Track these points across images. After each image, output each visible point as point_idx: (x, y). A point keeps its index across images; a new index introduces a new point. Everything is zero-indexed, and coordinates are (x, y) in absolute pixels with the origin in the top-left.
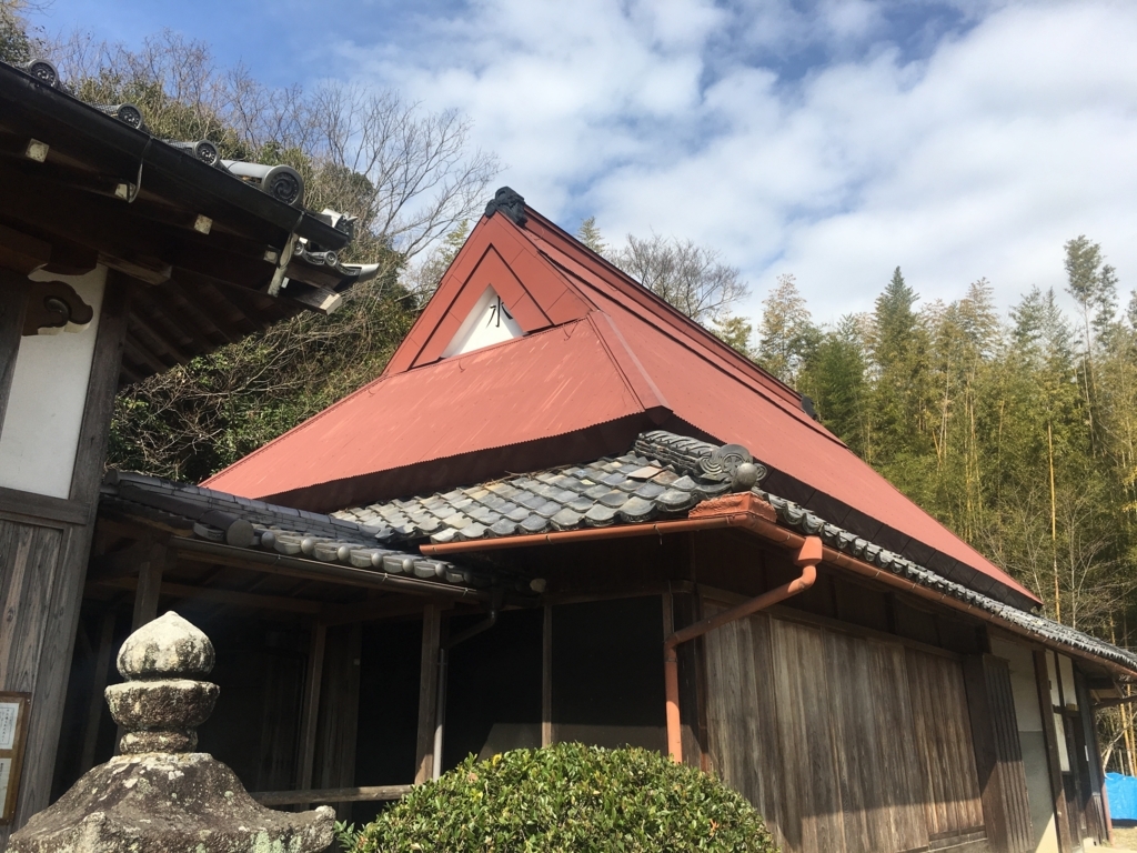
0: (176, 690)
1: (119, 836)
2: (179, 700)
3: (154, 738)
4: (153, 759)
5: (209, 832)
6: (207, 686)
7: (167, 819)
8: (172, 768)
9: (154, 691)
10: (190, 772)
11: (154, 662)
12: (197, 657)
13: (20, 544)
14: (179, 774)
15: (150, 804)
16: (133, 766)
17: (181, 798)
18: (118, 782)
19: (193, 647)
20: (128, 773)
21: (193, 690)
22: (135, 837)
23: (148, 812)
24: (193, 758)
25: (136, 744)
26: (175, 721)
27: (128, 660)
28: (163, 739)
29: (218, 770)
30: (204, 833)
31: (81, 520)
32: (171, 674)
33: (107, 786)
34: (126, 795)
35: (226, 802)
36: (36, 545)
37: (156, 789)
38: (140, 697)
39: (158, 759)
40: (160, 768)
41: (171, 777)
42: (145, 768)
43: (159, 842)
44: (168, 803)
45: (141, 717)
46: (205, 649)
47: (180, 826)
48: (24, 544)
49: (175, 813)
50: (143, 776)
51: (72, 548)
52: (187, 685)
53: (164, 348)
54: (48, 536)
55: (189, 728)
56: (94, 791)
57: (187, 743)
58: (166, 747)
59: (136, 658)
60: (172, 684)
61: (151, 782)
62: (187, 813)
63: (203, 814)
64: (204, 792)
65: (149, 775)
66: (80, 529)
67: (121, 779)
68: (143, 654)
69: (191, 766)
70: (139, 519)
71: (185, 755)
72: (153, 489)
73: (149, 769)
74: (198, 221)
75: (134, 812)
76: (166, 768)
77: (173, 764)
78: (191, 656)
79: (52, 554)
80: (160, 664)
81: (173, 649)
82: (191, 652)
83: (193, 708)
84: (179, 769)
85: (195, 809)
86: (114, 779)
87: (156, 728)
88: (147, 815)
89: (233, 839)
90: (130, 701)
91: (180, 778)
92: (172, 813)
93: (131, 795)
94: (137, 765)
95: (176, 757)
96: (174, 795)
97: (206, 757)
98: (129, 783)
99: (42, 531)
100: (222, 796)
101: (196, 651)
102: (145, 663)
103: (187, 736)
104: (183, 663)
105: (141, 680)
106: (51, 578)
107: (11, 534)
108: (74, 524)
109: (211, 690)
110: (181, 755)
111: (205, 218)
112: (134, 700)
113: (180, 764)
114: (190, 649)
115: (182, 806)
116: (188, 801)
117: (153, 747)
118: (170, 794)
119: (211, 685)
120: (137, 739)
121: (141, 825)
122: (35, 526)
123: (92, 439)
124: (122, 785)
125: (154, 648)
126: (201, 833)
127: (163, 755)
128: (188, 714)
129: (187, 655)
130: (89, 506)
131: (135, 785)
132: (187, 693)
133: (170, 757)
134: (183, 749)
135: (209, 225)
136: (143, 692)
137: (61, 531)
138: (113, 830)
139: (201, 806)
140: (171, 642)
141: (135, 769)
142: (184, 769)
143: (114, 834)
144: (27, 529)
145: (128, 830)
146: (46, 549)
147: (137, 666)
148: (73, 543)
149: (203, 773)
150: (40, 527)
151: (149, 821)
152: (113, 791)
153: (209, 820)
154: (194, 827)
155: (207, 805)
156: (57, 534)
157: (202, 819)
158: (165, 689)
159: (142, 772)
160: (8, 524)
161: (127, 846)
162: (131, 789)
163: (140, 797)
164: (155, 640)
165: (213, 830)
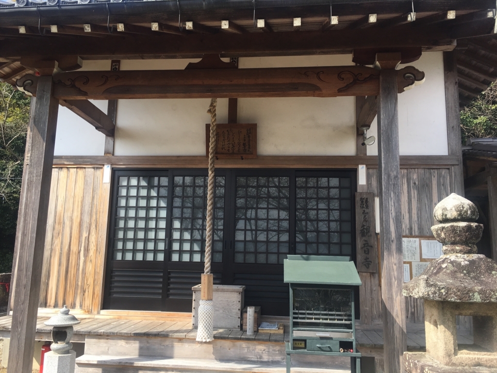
0: (458, 227)
1: (435, 285)
2: (460, 231)
3: (453, 247)
4: (454, 256)
5: (480, 288)
6: (474, 225)
7: (460, 281)
8: (463, 260)
9: (448, 227)
10: (472, 262)
11: (446, 215)
12: (466, 212)
13: (433, 177)
14: (467, 263)
15: (453, 274)
16: (446, 258)
17: (469, 273)
18: (440, 265)
19: (463, 208)
20: (443, 262)
21: (466, 226)
22: (443, 287)
23: (452, 277)
24: (475, 256)
25: (447, 250)
26: (461, 240)
27: (436, 215)
28: (457, 248)
29: (487, 262)
30: (478, 288)
31: (457, 163)
32: (455, 220)
33: (436, 267)
34: (442, 270)
35: (493, 276)
36: (439, 176)
37: (455, 268)
38: (443, 230)
39: (457, 256)
40: (457, 260)
41: (463, 264)
42: (450, 260)
43: (455, 290)
44: (462, 275)
45: (445, 238)
46: (470, 208)
47: (466, 284)
48: (434, 177)
49: (465, 279)
50: (449, 263)
51: (455, 175)
52: (463, 224)
53: (483, 77)
54: (444, 172)
55: (471, 243)
56: (432, 269)
57: (470, 249)
58: (460, 251)
59: (439, 214)
60: (455, 224)
61: (453, 266)
62: (472, 279)
63: (480, 280)
64: (480, 271)
65: (452, 262)
66: (456, 167)
67: (441, 264)
68: (441, 212)
69: (473, 260)
70: (482, 158)
71: (470, 255)
72: (489, 143)
73: (452, 260)
74: (448, 14)
75: (445, 277)
76: (460, 260)
77: (464, 259)
78: (463, 212)
79: (447, 179)
80: (449, 216)
81: (454, 209)
82: (463, 210)
83: (469, 234)
84: (466, 261)
85: (475, 278)
86: (438, 264)
87: (454, 243)
88: (451, 279)
89: (494, 292)
90: (439, 232)
91: (467, 265)
92: (464, 279)
93: (444, 270)
94: (447, 258)
95: (466, 256)
96: (465, 272)
97: (482, 256)
98: (444, 266)
99: (441, 170)
100: (491, 273)
101: (465, 209)
102: (442, 216)
103: (469, 247)
104: (460, 215)
105: (443, 223)
106: (449, 188)
107: (428, 173)
108: (453, 165)
109: (476, 226)
110: (468, 255)
111: (451, 12)
112: (441, 231)
113: (467, 259)
114: (462, 208)
115: (469, 276)
116: (472, 275)
117: (454, 251)
118: (463, 271)
119: (476, 224)
120: (447, 248)
121: (446, 282)
122: (437, 169)
123: (453, 127)
124: (441, 266)
125: (445, 209)
126: (476, 288)
127: (459, 255)
128: (467, 238)
129: (461, 211)
130: (458, 156)
131: (446, 267)
132: (463, 228)
133: (463, 256)
134: (469, 252)
135: (454, 14)
136: (443, 228)
137: (449, 169)
138: (432, 283)
139: (479, 277)
140: (452, 206)
141: (446, 260)
142: (469, 261)
143: (432, 285)
144: (434, 170)
145: (438, 284)
146: (444, 177)
147: (440, 218)
148: (455, 173)
149: (479, 263)
150: (439, 168)
151: (451, 281)
152: (438, 269)
153: (481, 283)
154: (473, 285)
155: (482, 276)
156: (447, 171)
157: (478, 283)
158: (452, 226)
159: (449, 261)
160: (426, 169)
161: (439, 290)
162: (444, 268)
163: (448, 271)
164: (445, 206)
165: (483, 287)
